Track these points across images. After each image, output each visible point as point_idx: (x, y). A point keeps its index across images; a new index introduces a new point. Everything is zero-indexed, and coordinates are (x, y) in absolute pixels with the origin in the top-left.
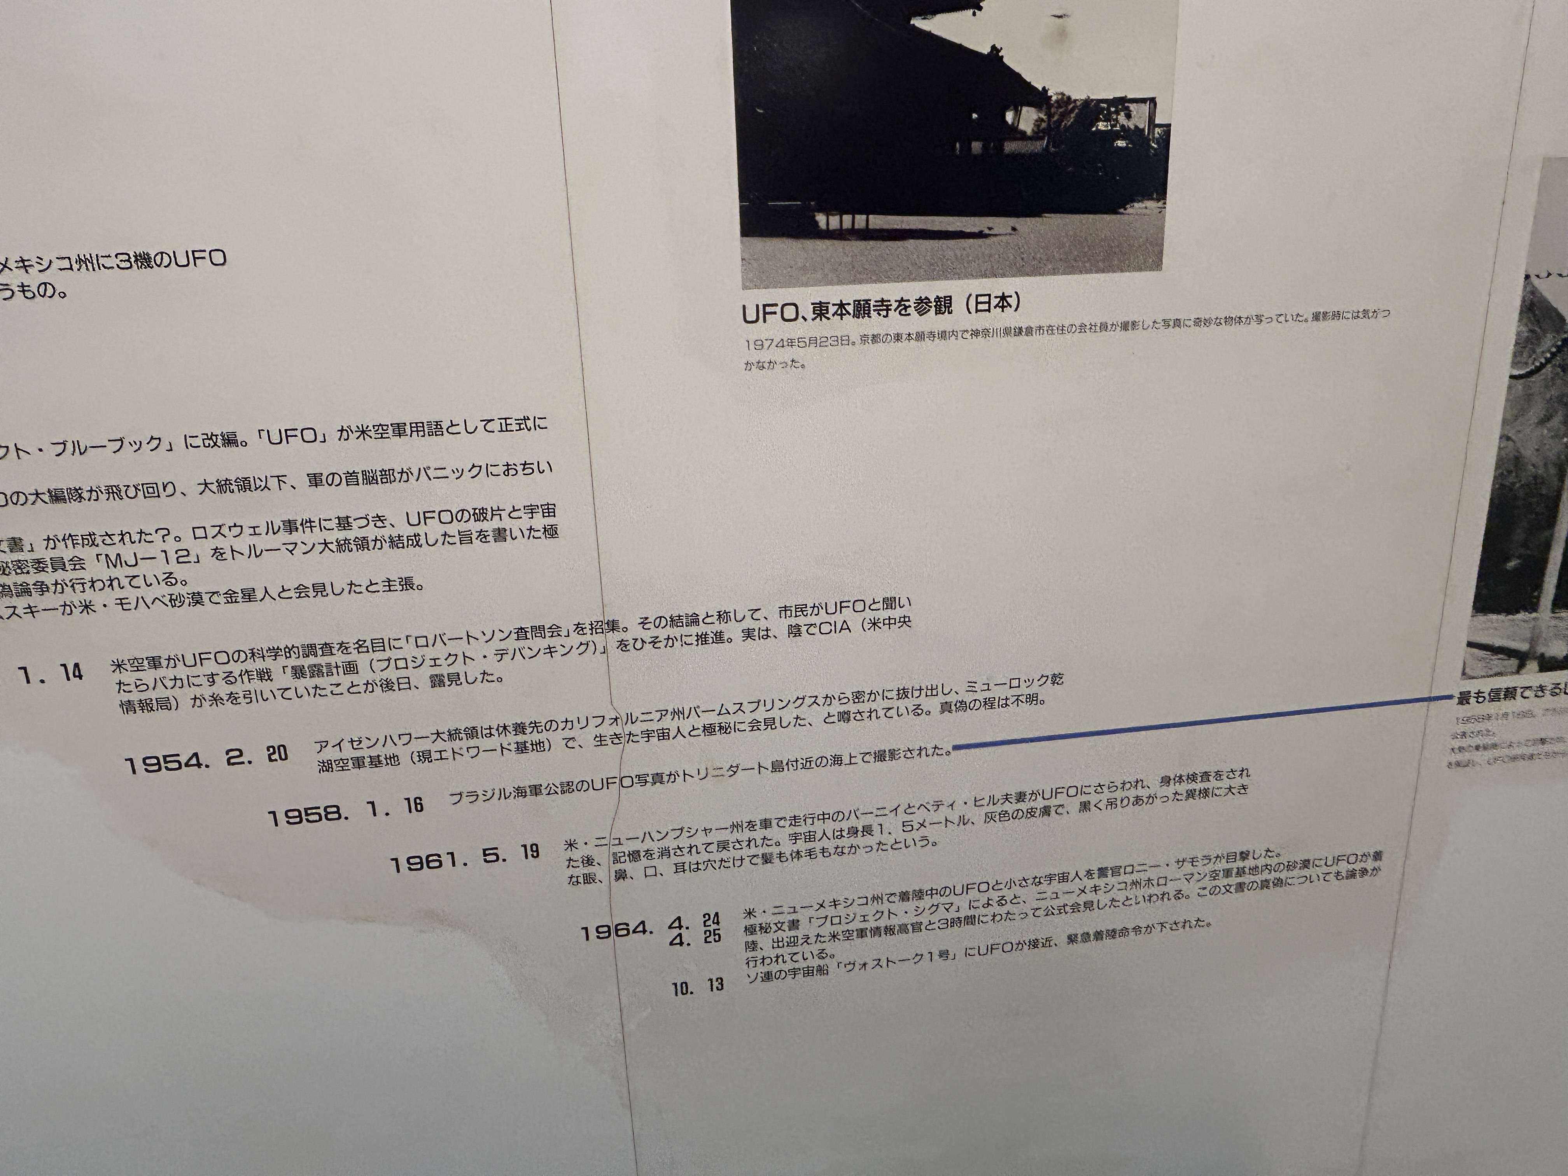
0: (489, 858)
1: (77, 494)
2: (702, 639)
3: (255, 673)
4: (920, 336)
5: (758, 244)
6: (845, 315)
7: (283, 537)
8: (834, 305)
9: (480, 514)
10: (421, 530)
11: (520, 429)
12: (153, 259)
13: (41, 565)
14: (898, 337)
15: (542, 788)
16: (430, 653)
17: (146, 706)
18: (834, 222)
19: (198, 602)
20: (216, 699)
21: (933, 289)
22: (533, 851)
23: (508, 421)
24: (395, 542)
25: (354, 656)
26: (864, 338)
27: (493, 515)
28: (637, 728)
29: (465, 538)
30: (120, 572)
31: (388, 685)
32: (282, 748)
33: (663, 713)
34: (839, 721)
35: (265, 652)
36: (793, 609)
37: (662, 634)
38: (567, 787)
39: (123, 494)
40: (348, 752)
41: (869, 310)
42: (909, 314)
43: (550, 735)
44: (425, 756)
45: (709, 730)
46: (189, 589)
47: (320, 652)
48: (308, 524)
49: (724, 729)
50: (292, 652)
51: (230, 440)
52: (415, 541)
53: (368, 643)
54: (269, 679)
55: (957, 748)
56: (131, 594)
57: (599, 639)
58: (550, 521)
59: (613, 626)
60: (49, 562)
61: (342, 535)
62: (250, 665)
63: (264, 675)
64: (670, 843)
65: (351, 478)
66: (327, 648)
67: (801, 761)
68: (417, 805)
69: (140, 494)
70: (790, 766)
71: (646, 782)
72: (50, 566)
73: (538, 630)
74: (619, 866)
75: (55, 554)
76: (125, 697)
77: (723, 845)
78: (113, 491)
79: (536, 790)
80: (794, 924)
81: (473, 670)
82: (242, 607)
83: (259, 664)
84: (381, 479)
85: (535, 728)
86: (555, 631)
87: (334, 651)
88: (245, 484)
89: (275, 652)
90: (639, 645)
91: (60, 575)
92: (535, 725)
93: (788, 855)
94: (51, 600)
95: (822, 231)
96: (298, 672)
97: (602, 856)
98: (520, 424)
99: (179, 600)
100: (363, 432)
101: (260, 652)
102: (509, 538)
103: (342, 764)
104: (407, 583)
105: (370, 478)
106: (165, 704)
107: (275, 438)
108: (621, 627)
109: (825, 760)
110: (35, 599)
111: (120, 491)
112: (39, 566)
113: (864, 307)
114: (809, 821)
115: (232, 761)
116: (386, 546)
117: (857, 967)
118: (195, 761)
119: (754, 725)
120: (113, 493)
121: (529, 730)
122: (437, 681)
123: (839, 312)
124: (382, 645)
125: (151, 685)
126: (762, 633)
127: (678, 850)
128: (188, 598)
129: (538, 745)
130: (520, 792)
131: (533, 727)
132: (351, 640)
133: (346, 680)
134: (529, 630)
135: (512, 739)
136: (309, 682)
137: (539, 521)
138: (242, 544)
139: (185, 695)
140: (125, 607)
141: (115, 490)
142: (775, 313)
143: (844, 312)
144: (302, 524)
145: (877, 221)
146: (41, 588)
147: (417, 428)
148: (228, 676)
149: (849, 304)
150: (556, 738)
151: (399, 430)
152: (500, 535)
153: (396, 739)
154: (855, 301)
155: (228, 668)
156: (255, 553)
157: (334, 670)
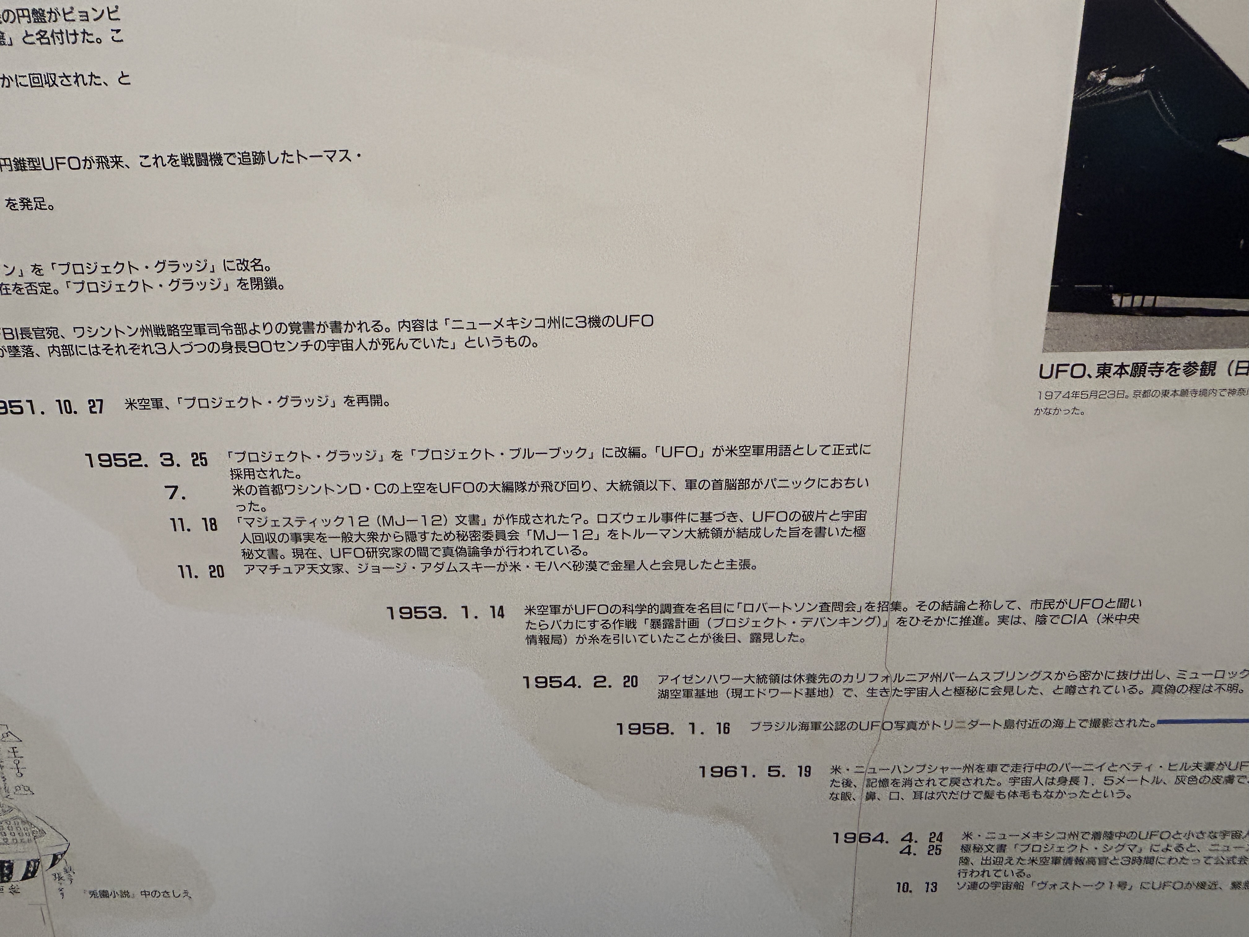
0: (772, 773)
1: (521, 486)
2: (965, 621)
3: (624, 622)
4: (1184, 393)
5: (1061, 317)
6: (1124, 374)
7: (661, 524)
8: (1116, 366)
9: (808, 516)
10: (761, 525)
11: (849, 453)
12: (602, 320)
13: (489, 535)
14: (1165, 393)
15: (821, 725)
16: (753, 616)
17: (544, 640)
18: (1127, 301)
19: (593, 568)
20: (593, 639)
21: (1201, 356)
22: (807, 771)
23: (841, 447)
24: (741, 533)
25: (697, 615)
26: (1136, 394)
27: (817, 516)
28: (901, 686)
29: (794, 533)
30: (542, 544)
31: (718, 638)
32: (634, 678)
33: (924, 676)
34: (1065, 693)
35: (634, 607)
36: (1043, 603)
37: (934, 615)
38: (841, 726)
39: (553, 488)
40: (682, 685)
41: (1145, 371)
42: (1178, 375)
43: (834, 685)
44: (738, 693)
45: (959, 691)
46: (589, 558)
47: (673, 610)
48: (680, 517)
49: (971, 692)
50: (653, 609)
51: (635, 453)
52: (756, 533)
53: (709, 607)
54: (633, 627)
55: (1160, 722)
56: (546, 560)
57: (884, 615)
58: (860, 524)
59: (896, 606)
60: (495, 533)
61: (703, 526)
62: (623, 616)
63: (631, 624)
64: (913, 776)
65: (717, 484)
66: (679, 608)
67: (1029, 722)
68: (725, 728)
69: (565, 488)
70: (1020, 725)
71: (902, 727)
72: (495, 536)
73: (838, 605)
74: (870, 789)
75: (500, 528)
76: (531, 633)
77: (955, 782)
78: (547, 486)
79: (816, 726)
80: (1002, 848)
81: (784, 632)
82: (623, 573)
83: (629, 616)
84: (739, 486)
85: (823, 679)
86: (851, 607)
87: (684, 610)
88: (640, 485)
89: (641, 608)
90: (914, 621)
91: (501, 543)
92: (823, 677)
93: (1006, 794)
94: (492, 560)
95: (1116, 308)
96: (655, 624)
97: (858, 780)
98: (849, 450)
99: (580, 566)
100: (731, 451)
101: (631, 608)
102: (827, 535)
103: (676, 694)
104: (745, 564)
105: (731, 485)
106: (557, 639)
107: (667, 453)
108: (903, 607)
109: (1048, 722)
110: (481, 559)
111: (551, 486)
112: (487, 535)
113: (1141, 368)
114: (1028, 769)
115: (598, 684)
116: (734, 535)
117: (1048, 886)
118: (572, 682)
119: (996, 691)
120: (546, 487)
121: (818, 680)
122: (755, 638)
123: (1119, 372)
124: (719, 608)
125: (550, 627)
126: (1014, 620)
127: (919, 782)
128: (586, 565)
129: (823, 693)
130: (804, 726)
131: (822, 678)
132: (697, 603)
133: (688, 632)
134: (831, 605)
135: (803, 686)
136: (662, 632)
137: (852, 523)
138: (630, 529)
139: (572, 634)
140: (542, 568)
141: (548, 485)
142: (1066, 371)
143: (1123, 372)
144: (676, 516)
145: (1163, 301)
146: (487, 551)
147: (772, 449)
148: (605, 623)
149: (1129, 366)
150: (838, 688)
151: (758, 450)
152: (820, 532)
153: (718, 679)
154: (1133, 364)
155: (605, 617)
156: (639, 535)
157: (681, 624)
